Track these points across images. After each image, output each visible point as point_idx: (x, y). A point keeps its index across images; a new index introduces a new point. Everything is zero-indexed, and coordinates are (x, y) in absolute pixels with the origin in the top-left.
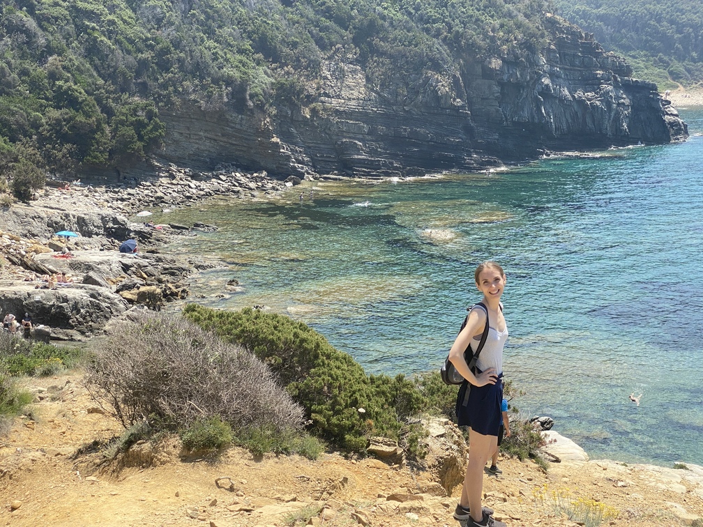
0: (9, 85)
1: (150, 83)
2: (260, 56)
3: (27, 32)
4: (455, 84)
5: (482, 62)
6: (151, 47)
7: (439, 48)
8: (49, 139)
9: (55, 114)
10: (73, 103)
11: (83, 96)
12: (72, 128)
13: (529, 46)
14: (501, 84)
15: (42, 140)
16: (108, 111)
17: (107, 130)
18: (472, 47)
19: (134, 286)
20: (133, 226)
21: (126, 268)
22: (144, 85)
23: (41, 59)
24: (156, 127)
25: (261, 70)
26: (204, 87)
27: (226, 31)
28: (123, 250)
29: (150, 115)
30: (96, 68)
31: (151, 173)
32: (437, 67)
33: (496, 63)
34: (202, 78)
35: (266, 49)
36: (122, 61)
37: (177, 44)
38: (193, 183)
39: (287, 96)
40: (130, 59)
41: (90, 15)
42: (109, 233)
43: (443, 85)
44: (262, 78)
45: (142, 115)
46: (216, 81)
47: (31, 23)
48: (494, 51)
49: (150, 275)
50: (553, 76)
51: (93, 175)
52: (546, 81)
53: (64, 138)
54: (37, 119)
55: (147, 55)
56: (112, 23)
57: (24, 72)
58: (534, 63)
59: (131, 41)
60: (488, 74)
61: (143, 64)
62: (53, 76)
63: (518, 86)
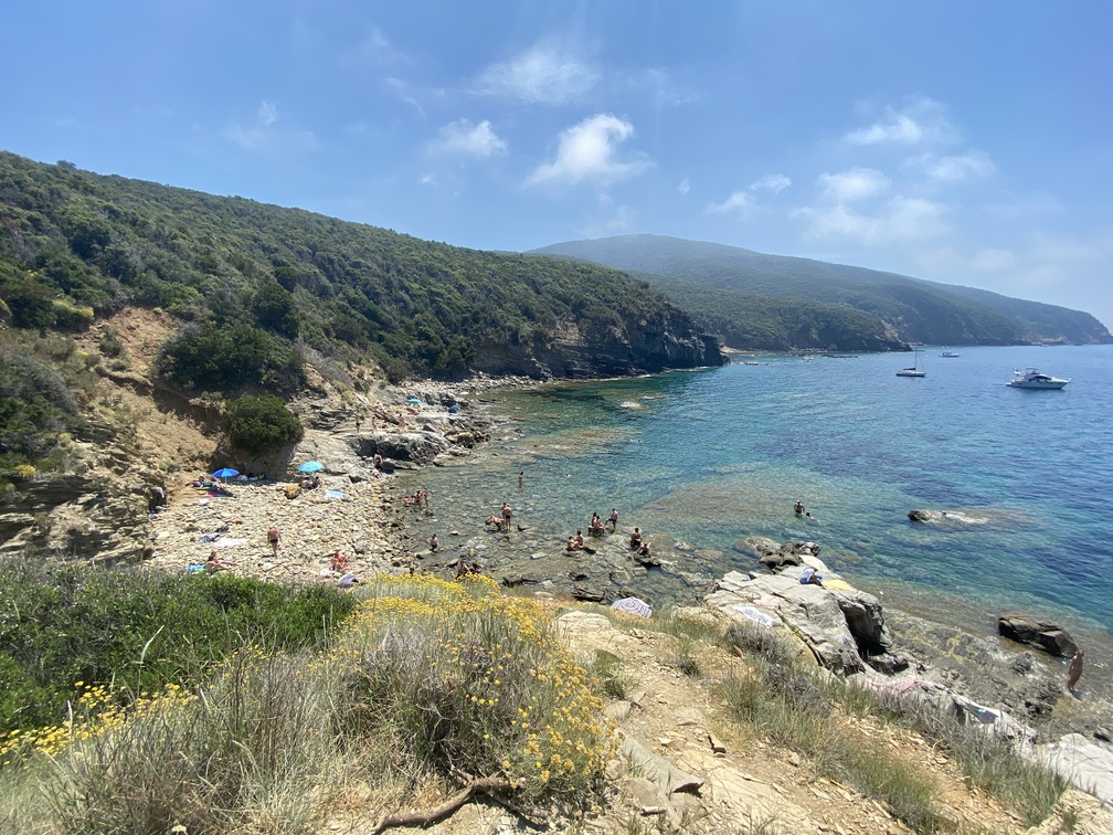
0: (393, 328)
1: (469, 329)
2: (525, 317)
3: (404, 301)
4: (624, 333)
5: (637, 322)
6: (470, 311)
7: (616, 315)
8: (414, 356)
9: (419, 343)
10: (428, 338)
11: (433, 334)
12: (427, 351)
13: (660, 315)
14: (646, 333)
15: (411, 357)
16: (447, 343)
17: (446, 353)
18: (632, 315)
19: (456, 432)
20: (457, 399)
21: (452, 422)
22: (466, 330)
23: (412, 316)
24: (472, 351)
25: (526, 324)
26: (497, 332)
27: (508, 305)
28: (450, 411)
29: (469, 345)
30: (441, 321)
31: (469, 376)
32: (614, 324)
33: (643, 323)
34: (496, 327)
35: (528, 314)
36: (455, 318)
37: (483, 310)
38: (491, 381)
39: (539, 338)
40: (459, 316)
41: (438, 294)
42: (444, 403)
43: (618, 333)
44: (527, 328)
45: (464, 345)
46: (503, 329)
47: (407, 297)
48: (642, 317)
49: (466, 426)
50: (669, 331)
51: (438, 376)
52: (666, 333)
53: (423, 356)
54: (408, 345)
55: (468, 315)
56: (449, 299)
57: (402, 322)
58: (662, 324)
59: (459, 308)
60: (640, 328)
61: (465, 319)
62: (417, 324)
63: (655, 335)
